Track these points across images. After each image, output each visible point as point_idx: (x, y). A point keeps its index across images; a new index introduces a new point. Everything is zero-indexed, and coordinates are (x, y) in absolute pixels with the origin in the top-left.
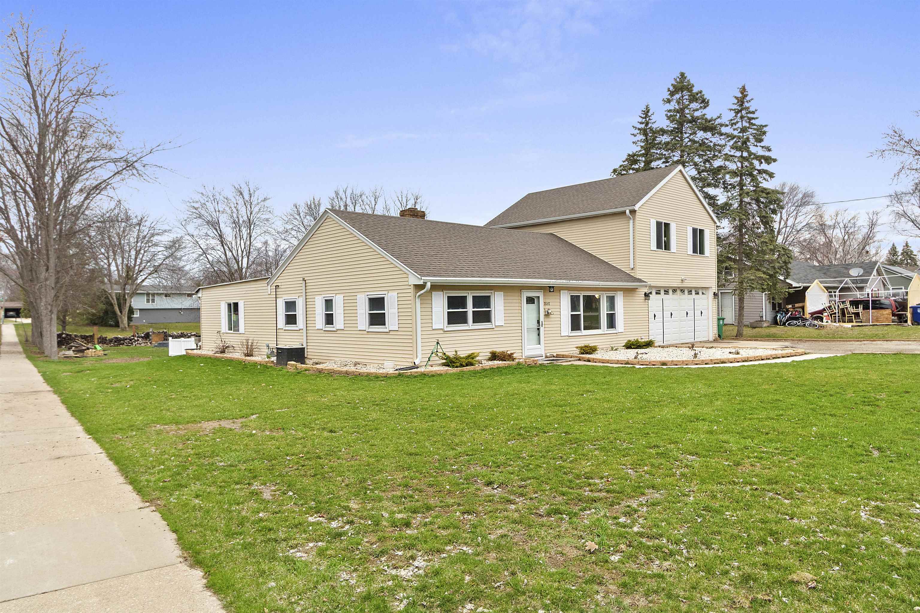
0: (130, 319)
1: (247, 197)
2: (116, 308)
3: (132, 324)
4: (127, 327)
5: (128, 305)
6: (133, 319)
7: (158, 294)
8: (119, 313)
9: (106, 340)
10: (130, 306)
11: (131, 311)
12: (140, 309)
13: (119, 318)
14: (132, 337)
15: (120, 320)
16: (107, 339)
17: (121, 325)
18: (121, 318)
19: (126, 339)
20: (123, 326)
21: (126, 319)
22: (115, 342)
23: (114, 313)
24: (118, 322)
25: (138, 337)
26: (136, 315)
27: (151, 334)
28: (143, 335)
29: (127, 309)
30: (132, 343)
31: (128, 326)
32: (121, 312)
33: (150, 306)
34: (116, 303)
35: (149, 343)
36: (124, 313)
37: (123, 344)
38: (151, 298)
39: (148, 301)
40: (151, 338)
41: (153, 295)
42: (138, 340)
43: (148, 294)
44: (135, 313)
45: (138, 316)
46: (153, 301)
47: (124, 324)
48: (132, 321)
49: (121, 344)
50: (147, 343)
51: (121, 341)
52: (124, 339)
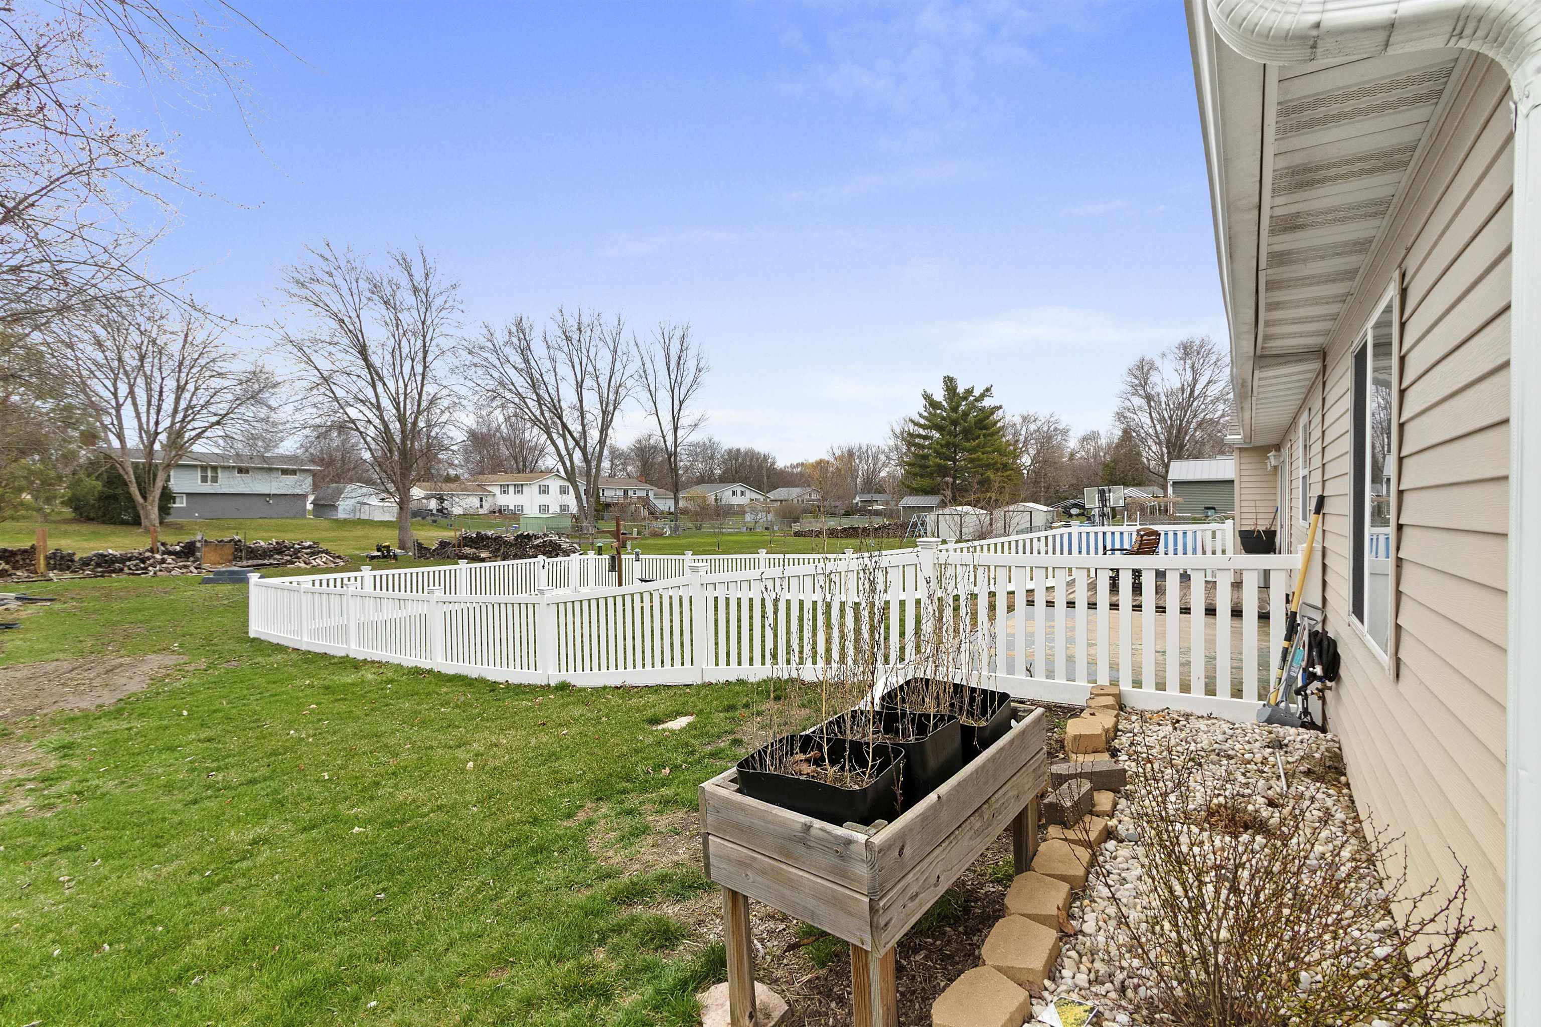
0: (164, 510)
1: (419, 277)
2: (134, 490)
3: (169, 519)
4: (157, 524)
5: (159, 484)
6: (172, 511)
7: (224, 468)
8: (139, 499)
9: (72, 561)
10: (165, 488)
11: (167, 497)
12: (187, 494)
13: (139, 508)
14: (148, 554)
15: (142, 513)
16: (76, 558)
17: (144, 522)
18: (144, 508)
19: (130, 559)
20: (148, 524)
21: (156, 510)
22: (98, 565)
23: (130, 498)
24: (139, 517)
25: (164, 553)
26: (181, 504)
27: (198, 545)
28: (178, 548)
29: (157, 493)
30: (146, 568)
31: (161, 523)
32: (145, 498)
33: (208, 488)
34: (134, 480)
35: (192, 569)
36: (150, 499)
37: (121, 570)
38: (209, 474)
39: (204, 479)
40: (198, 554)
41: (214, 469)
42: (163, 561)
43: (204, 468)
44: (178, 500)
45: (184, 505)
46: (215, 480)
47: (150, 521)
48: (168, 514)
49: (114, 571)
50: (186, 567)
51: (113, 562)
52: (124, 559)
